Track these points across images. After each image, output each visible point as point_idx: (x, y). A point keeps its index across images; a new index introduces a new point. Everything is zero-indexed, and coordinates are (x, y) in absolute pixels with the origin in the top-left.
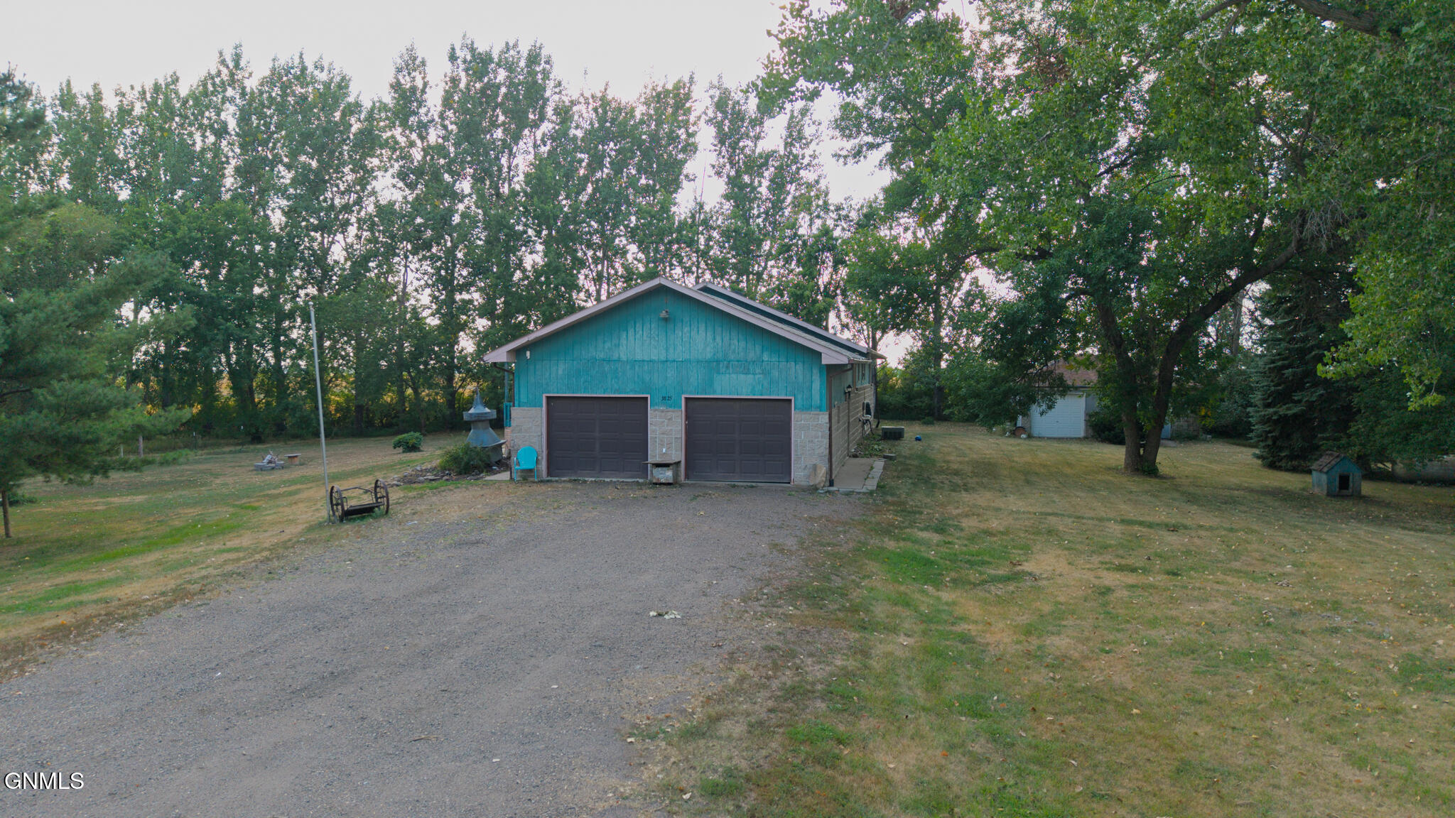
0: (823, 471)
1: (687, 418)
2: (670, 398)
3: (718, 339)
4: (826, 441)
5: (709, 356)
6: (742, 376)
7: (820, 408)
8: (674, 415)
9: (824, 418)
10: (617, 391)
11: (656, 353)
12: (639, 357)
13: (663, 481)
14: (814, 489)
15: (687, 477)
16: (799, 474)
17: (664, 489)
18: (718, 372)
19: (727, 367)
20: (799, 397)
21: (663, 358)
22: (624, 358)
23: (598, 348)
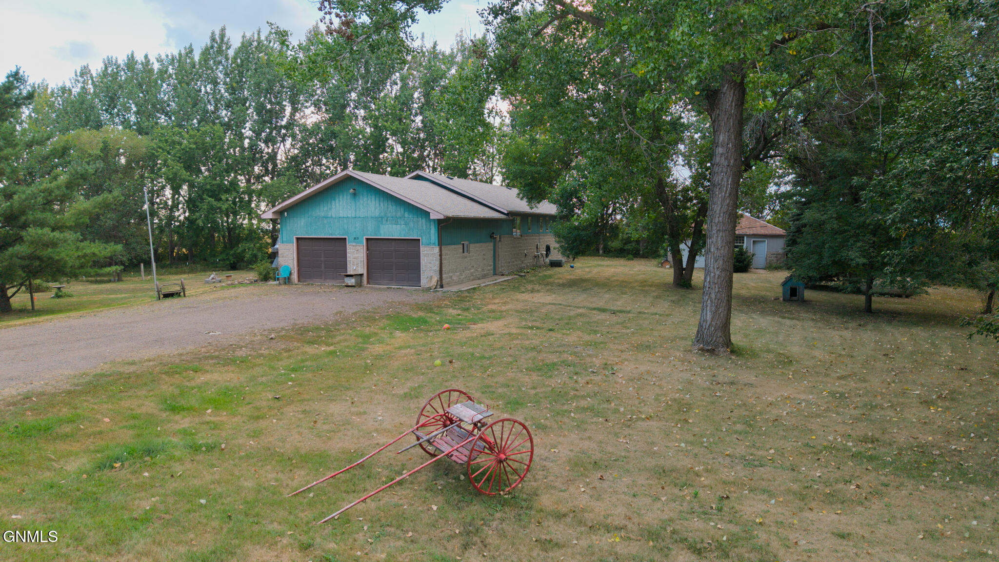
0: (436, 278)
1: (368, 249)
2: (358, 238)
3: (382, 205)
4: (438, 263)
5: (377, 214)
6: (394, 226)
7: (434, 244)
8: (359, 248)
9: (437, 250)
10: (331, 234)
11: (350, 213)
12: (341, 215)
13: (350, 284)
14: (429, 289)
15: (368, 283)
16: (424, 282)
17: (350, 289)
18: (382, 224)
19: (387, 221)
20: (424, 238)
21: (353, 215)
22: (334, 216)
23: (321, 210)
